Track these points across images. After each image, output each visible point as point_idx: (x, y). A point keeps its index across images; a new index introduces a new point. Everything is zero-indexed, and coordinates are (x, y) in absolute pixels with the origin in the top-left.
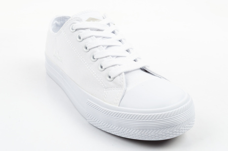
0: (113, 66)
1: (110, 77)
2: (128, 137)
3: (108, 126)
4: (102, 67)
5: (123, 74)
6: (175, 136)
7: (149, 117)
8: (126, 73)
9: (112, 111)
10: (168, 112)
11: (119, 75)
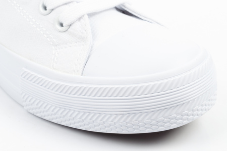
0: (66, 4)
1: (62, 25)
2: (91, 130)
3: (64, 114)
4: (45, 8)
5: (86, 17)
6: (185, 122)
7: (125, 92)
8: (90, 15)
9: (70, 85)
10: (165, 81)
11: (79, 19)
